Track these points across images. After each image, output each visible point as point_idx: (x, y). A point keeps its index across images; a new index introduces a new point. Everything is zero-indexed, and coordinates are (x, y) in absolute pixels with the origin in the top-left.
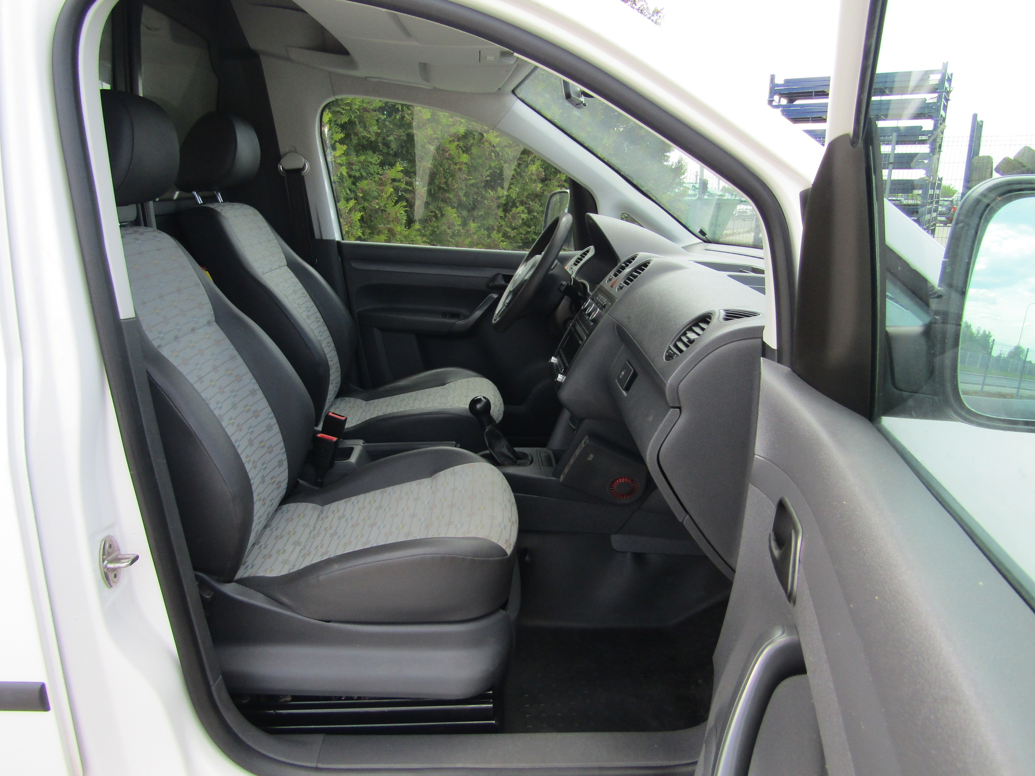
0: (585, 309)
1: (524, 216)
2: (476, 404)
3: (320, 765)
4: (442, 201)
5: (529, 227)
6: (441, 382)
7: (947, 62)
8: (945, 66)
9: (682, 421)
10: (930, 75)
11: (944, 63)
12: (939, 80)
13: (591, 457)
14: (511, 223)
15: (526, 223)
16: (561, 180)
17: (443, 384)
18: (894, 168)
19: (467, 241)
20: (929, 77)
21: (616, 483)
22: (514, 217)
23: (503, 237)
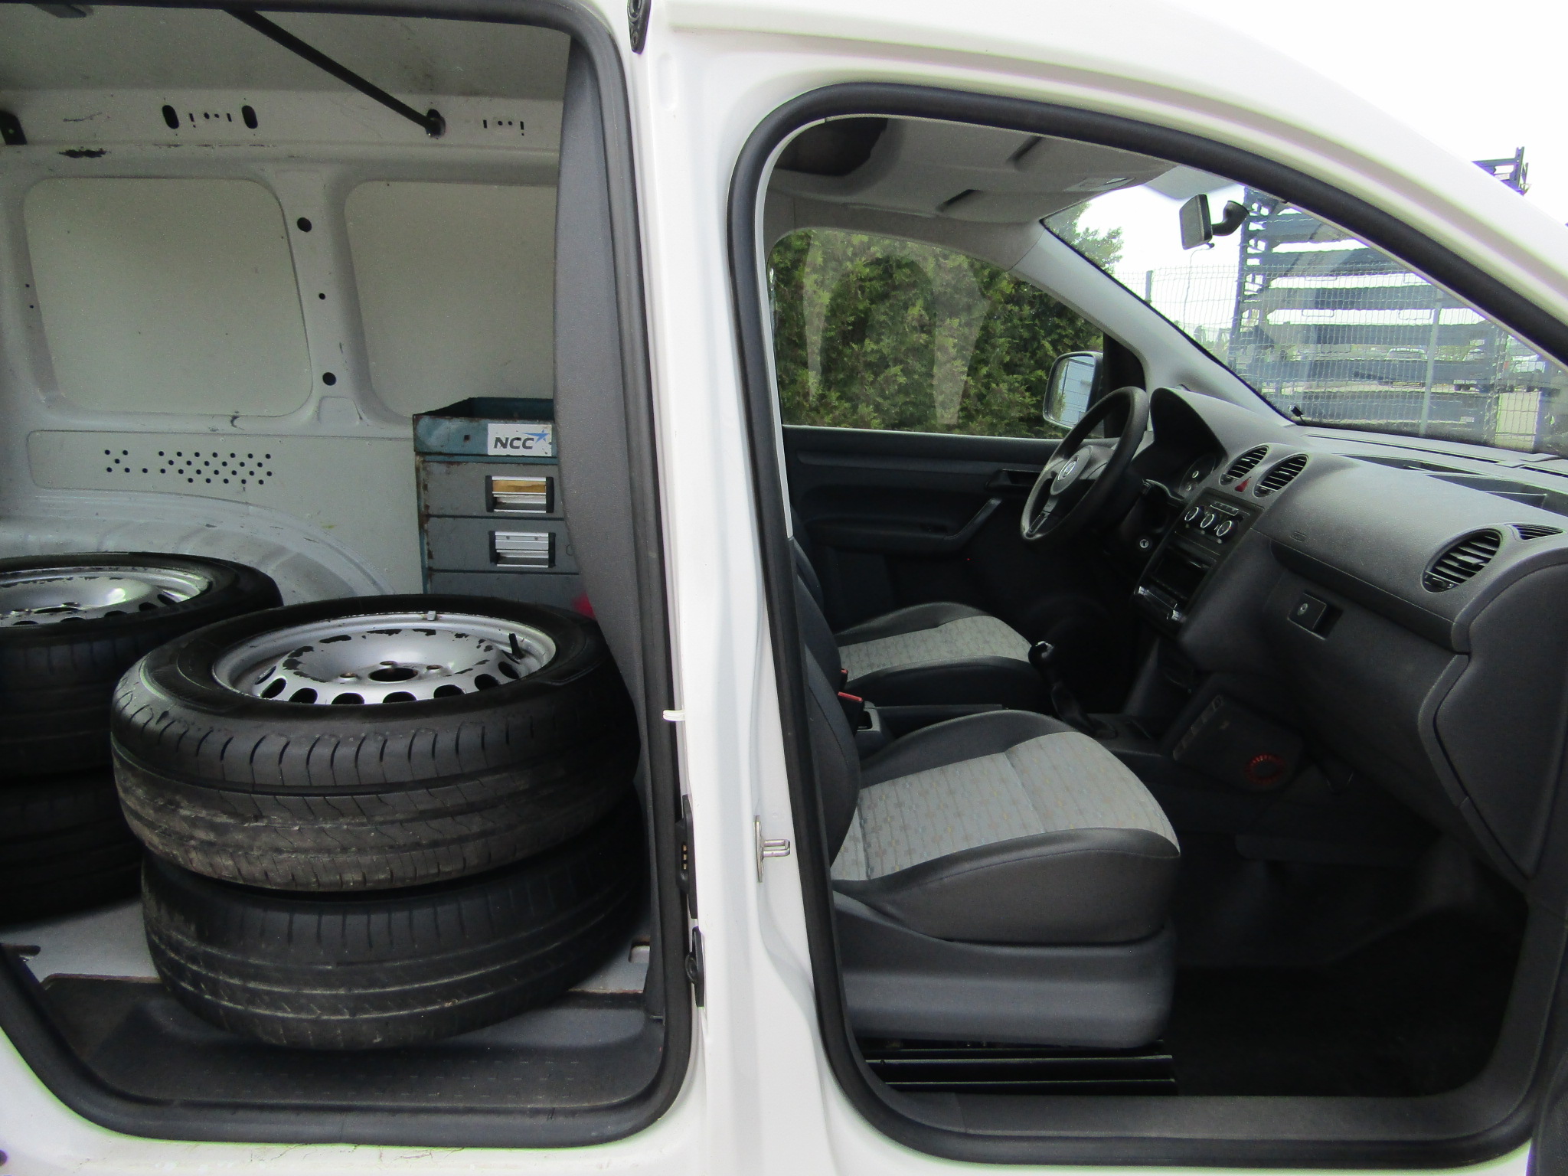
0: (1196, 523)
1: (902, 380)
2: (1040, 654)
3: (971, 1131)
4: (791, 360)
5: (907, 394)
6: (932, 622)
7: (1523, 148)
8: (1520, 153)
9: (1471, 670)
10: (1496, 167)
11: (1518, 149)
12: (1511, 174)
13: (1225, 725)
14: (883, 390)
15: (903, 390)
16: (952, 328)
17: (935, 625)
18: (1443, 307)
19: (827, 419)
20: (1495, 170)
21: (1254, 762)
22: (887, 380)
23: (875, 411)
